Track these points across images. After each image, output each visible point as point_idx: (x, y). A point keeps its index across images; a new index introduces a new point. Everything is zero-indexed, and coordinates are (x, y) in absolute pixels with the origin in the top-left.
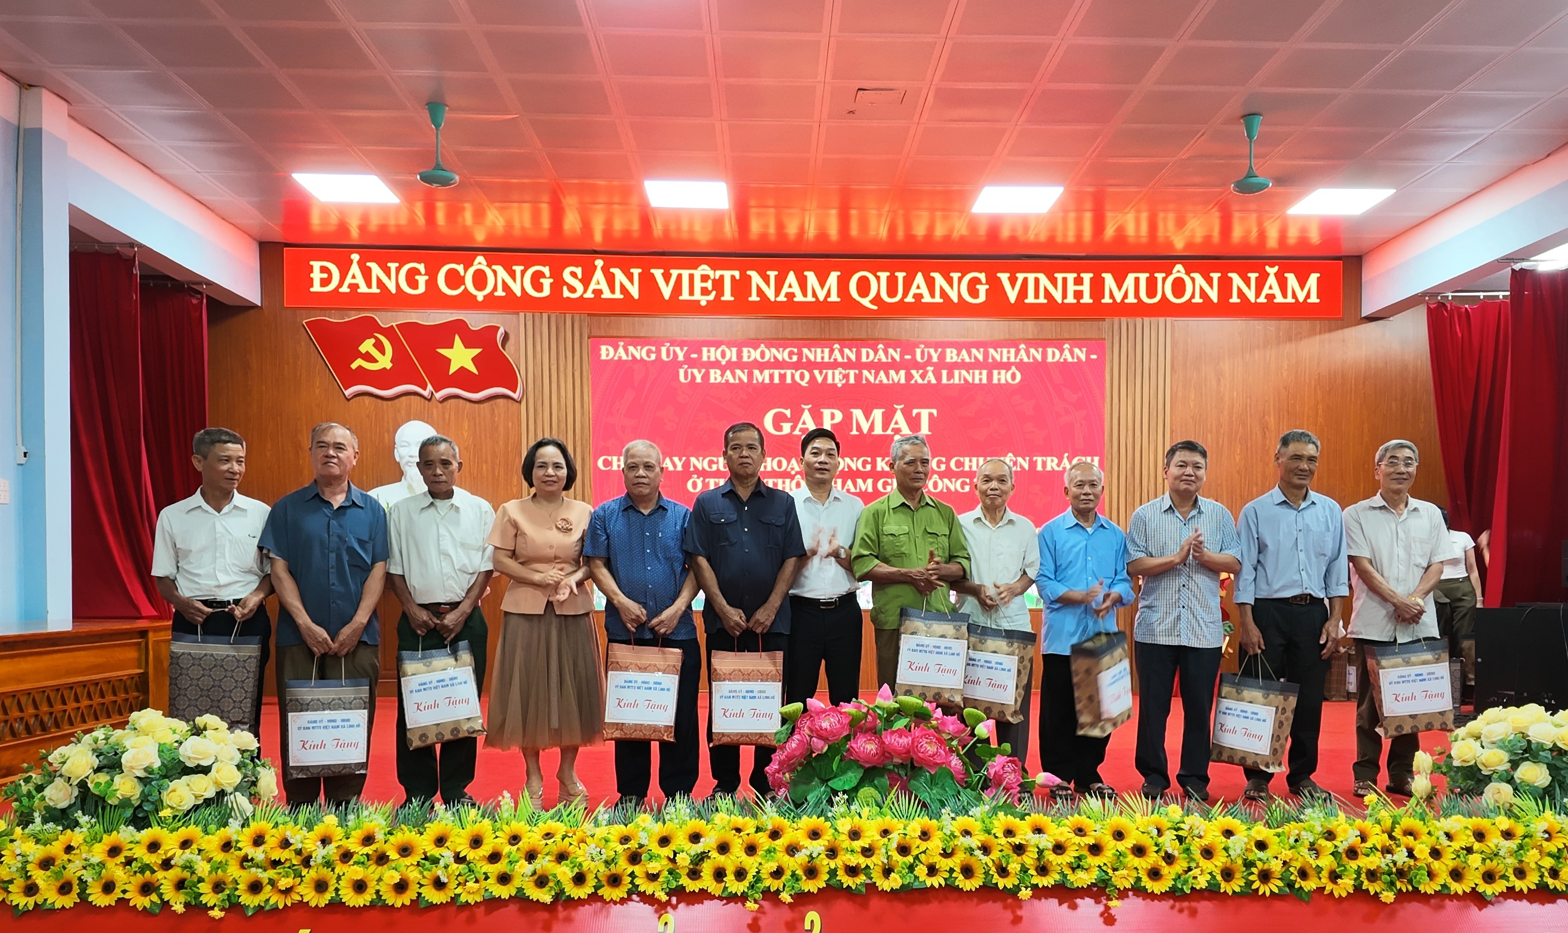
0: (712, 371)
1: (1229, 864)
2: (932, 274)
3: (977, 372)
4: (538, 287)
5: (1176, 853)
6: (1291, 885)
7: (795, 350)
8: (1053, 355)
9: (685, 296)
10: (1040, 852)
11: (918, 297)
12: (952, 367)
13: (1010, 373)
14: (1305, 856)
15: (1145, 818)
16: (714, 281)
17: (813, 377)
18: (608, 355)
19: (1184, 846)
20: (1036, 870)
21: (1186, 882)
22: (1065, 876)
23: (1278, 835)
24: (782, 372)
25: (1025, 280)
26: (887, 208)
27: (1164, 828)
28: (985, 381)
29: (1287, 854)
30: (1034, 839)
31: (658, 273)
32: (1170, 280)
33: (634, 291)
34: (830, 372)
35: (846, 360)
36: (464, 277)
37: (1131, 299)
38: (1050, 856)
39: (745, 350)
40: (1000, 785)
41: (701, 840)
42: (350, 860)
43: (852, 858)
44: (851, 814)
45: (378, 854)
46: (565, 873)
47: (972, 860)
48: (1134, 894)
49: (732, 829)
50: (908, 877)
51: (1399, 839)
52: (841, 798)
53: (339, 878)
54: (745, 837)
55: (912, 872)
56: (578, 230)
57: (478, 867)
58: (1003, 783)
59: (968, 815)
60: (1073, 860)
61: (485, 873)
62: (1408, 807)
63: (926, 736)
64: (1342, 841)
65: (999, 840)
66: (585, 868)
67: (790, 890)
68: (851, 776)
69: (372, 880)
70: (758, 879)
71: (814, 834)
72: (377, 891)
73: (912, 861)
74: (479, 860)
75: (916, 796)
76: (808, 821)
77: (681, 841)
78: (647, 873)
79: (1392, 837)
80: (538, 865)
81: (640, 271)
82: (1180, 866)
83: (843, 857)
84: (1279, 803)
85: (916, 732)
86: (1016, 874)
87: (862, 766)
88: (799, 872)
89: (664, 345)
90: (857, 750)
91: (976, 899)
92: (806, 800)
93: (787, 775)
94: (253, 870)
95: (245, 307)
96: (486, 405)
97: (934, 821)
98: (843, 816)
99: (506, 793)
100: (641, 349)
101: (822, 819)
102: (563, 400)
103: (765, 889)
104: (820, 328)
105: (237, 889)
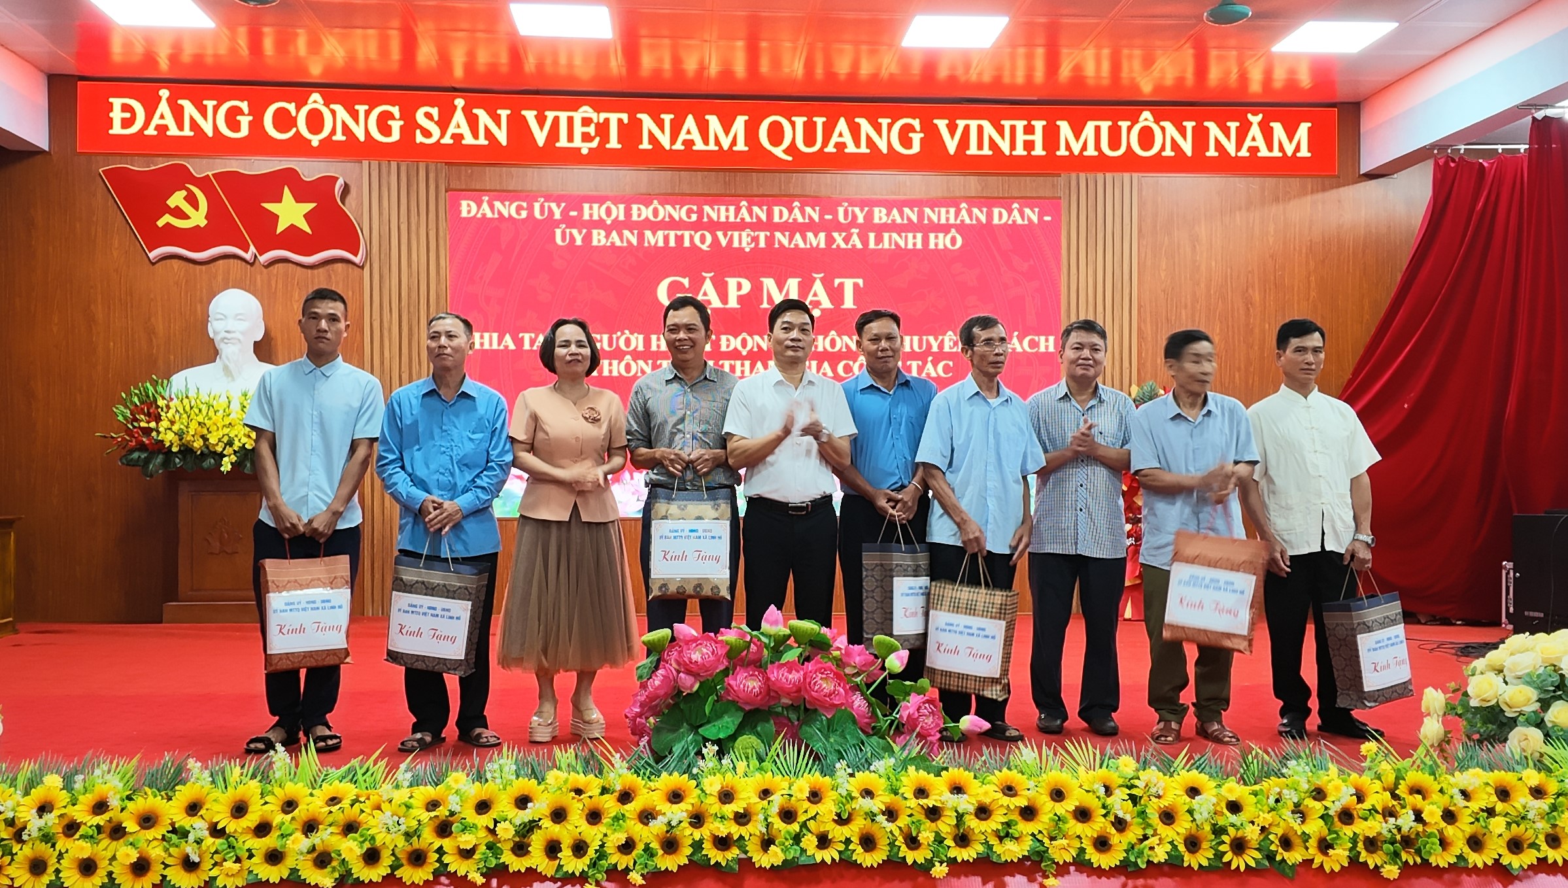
0: (595, 232)
1: (1194, 831)
2: (857, 120)
3: (910, 235)
4: (386, 130)
5: (1128, 818)
6: (1271, 857)
7: (695, 208)
8: (1000, 216)
9: (563, 142)
10: (960, 817)
11: (840, 146)
12: (881, 229)
13: (949, 236)
14: (1288, 821)
15: (1091, 772)
16: (598, 124)
17: (715, 240)
18: (469, 212)
19: (1138, 808)
20: (955, 840)
21: (1141, 853)
22: (990, 847)
23: (1255, 794)
24: (679, 233)
25: (967, 128)
26: (802, 41)
27: (1114, 785)
28: (919, 246)
29: (1266, 818)
30: (952, 801)
31: (530, 115)
32: (1136, 129)
33: (502, 136)
34: (736, 234)
35: (754, 220)
36: (295, 119)
38: (972, 823)
39: (635, 207)
40: (914, 731)
41: (530, 805)
42: (75, 833)
43: (722, 828)
44: (723, 770)
45: (112, 825)
46: (351, 849)
47: (874, 829)
48: (1076, 870)
49: (571, 791)
50: (792, 852)
51: (1404, 799)
52: (710, 750)
53: (60, 856)
54: (587, 801)
55: (798, 844)
56: (434, 64)
57: (241, 842)
58: (918, 729)
59: (870, 772)
60: (1000, 827)
61: (249, 850)
62: (1414, 758)
63: (821, 670)
64: (1333, 802)
65: (908, 803)
66: (378, 843)
67: (643, 869)
68: (727, 723)
69: (104, 858)
70: (601, 854)
71: (676, 797)
72: (110, 874)
73: (798, 830)
74: (241, 833)
75: (807, 746)
76: (668, 780)
77: (504, 806)
78: (459, 846)
79: (1395, 796)
80: (316, 839)
81: (508, 112)
82: (1132, 835)
83: (712, 827)
84: (1257, 754)
85: (810, 666)
86: (929, 845)
87: (742, 709)
88: (655, 845)
89: (537, 201)
90: (736, 688)
91: (878, 879)
92: (670, 752)
93: (651, 720)
95: (29, 153)
96: (321, 270)
97: (827, 779)
98: (713, 772)
100: (510, 206)
101: (686, 776)
102: (415, 265)
103: (611, 868)
104: (725, 183)
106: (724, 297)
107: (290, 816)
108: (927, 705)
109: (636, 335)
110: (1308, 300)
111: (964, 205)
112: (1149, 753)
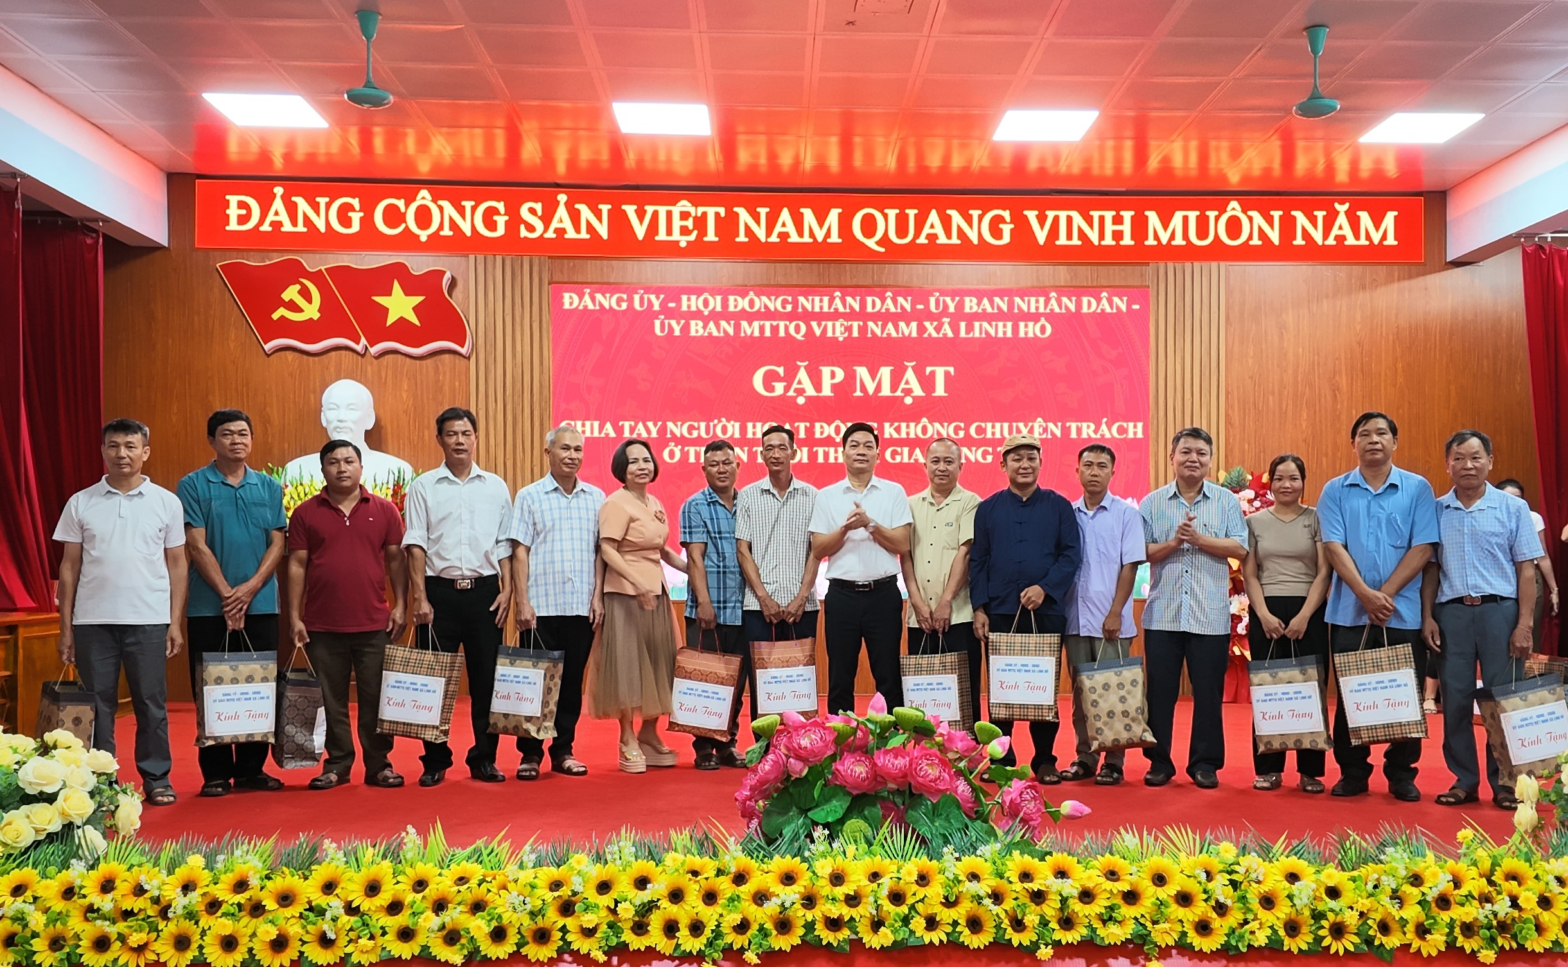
0: (693, 323)
1: (1293, 916)
2: (950, 213)
3: (1000, 324)
4: (491, 225)
5: (1229, 902)
6: (1369, 941)
7: (790, 299)
8: (1089, 305)
9: (662, 236)
10: (1064, 901)
11: (932, 237)
12: (972, 318)
13: (1038, 325)
14: (1386, 906)
15: (1192, 859)
16: (695, 218)
17: (810, 330)
18: (571, 304)
19: (1239, 893)
20: (1059, 922)
21: (1242, 937)
22: (1094, 930)
23: (1354, 880)
24: (775, 323)
25: (1056, 219)
26: (895, 135)
27: (1214, 871)
28: (1009, 335)
29: (1364, 904)
30: (1056, 886)
31: (631, 210)
32: (1224, 218)
33: (603, 231)
34: (830, 324)
35: (848, 310)
36: (405, 214)
37: (1179, 241)
38: (1076, 906)
39: (731, 299)
40: (1017, 816)
41: (649, 886)
42: (217, 911)
43: (833, 909)
44: (833, 853)
45: (252, 903)
46: (479, 928)
47: (981, 911)
48: (1178, 954)
49: (688, 872)
50: (902, 933)
51: (1500, 885)
52: (820, 833)
53: (203, 933)
54: (703, 883)
55: (907, 926)
56: (538, 160)
57: (374, 920)
58: (1021, 814)
59: (976, 856)
60: (1103, 911)
61: (382, 928)
62: (1510, 845)
63: (927, 756)
64: (1431, 888)
65: (1014, 887)
66: (505, 921)
67: (757, 949)
68: (835, 806)
69: (245, 935)
70: (718, 934)
71: (788, 879)
72: (250, 950)
73: (907, 912)
74: (375, 911)
75: (914, 831)
76: (781, 862)
77: (624, 887)
78: (581, 926)
79: (1491, 883)
80: (447, 917)
81: (609, 207)
82: (1234, 918)
83: (824, 908)
84: (1354, 840)
85: (916, 753)
86: (1034, 927)
87: (849, 794)
88: (769, 926)
89: (637, 293)
90: (843, 774)
91: (984, 960)
92: (781, 835)
93: (761, 803)
94: (99, 922)
95: (149, 248)
96: (429, 361)
97: (934, 862)
98: (823, 855)
99: (410, 828)
100: (610, 297)
101: (798, 859)
102: (519, 356)
103: (727, 946)
104: (819, 274)
105: (80, 946)
106: (818, 386)
107: (421, 895)
108: (1029, 790)
109: (732, 422)
110: (1395, 386)
111: (1053, 294)
112: (1248, 839)
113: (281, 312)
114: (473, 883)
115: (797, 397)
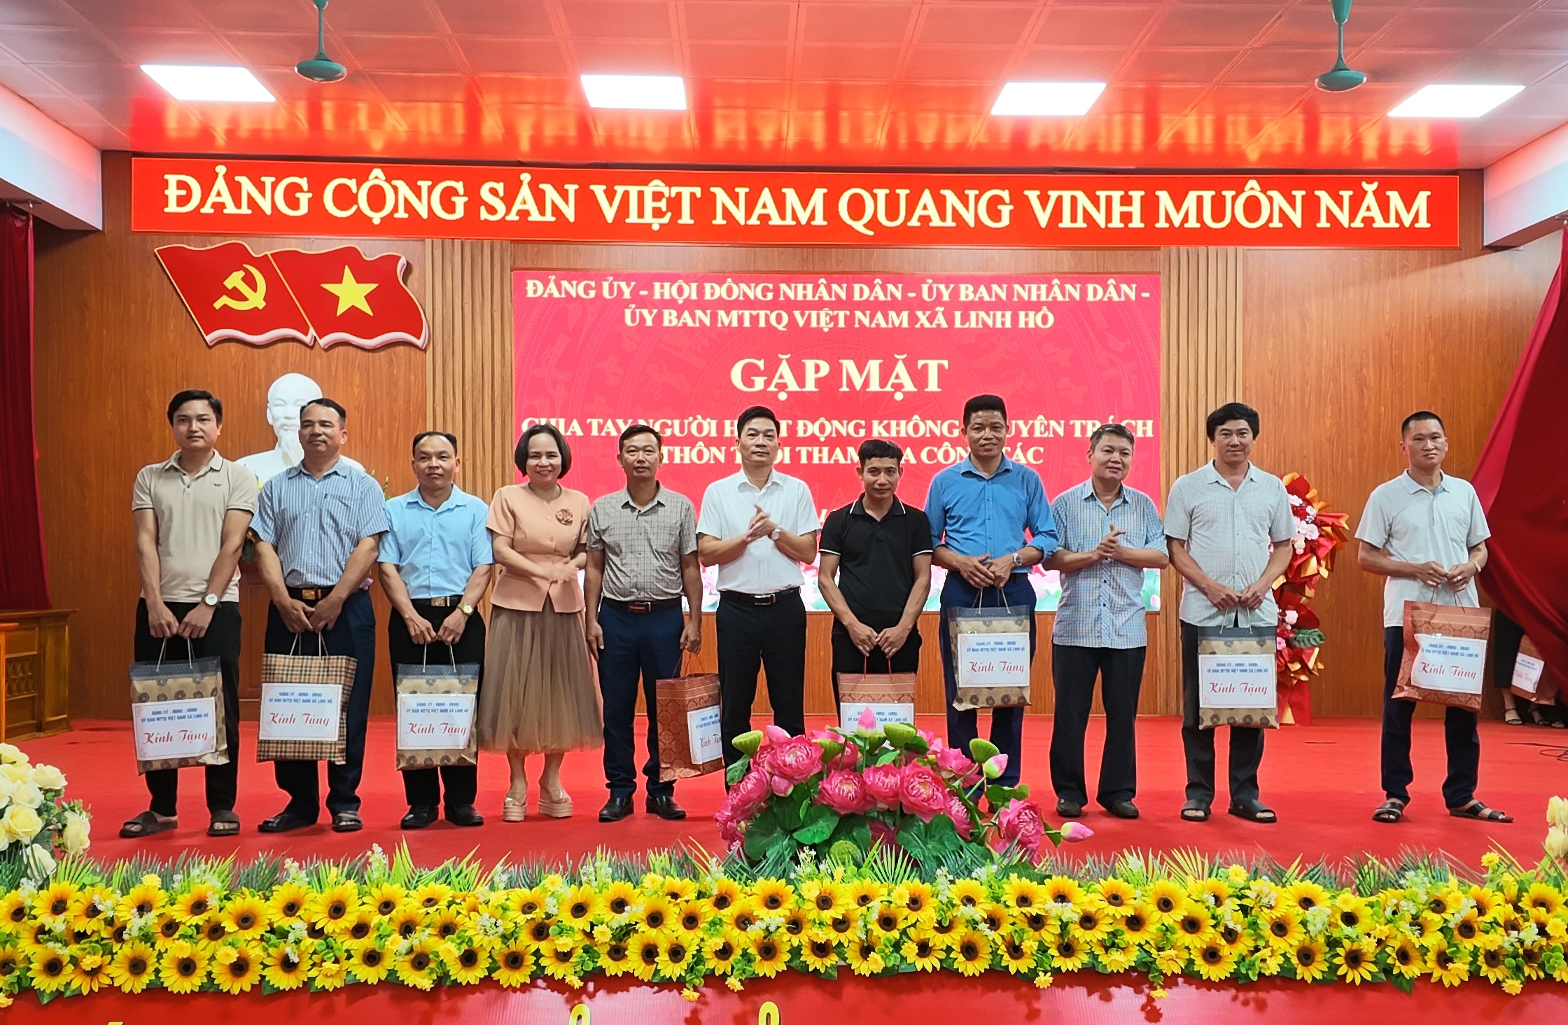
0: (666, 312)
1: (1307, 943)
2: (943, 192)
3: (999, 314)
4: (449, 206)
5: (1239, 929)
6: (1387, 970)
7: (771, 286)
8: (1095, 293)
9: (633, 218)
10: (1064, 926)
11: (925, 219)
12: (967, 307)
13: (1040, 315)
14: (1405, 934)
15: (1200, 882)
16: (669, 199)
17: (792, 320)
18: (535, 292)
19: (1250, 918)
20: (1059, 949)
21: (1252, 965)
22: (1096, 957)
23: (1371, 905)
24: (754, 313)
25: (1060, 199)
26: (884, 110)
27: (1223, 895)
28: (1008, 325)
29: (1382, 930)
30: (1056, 909)
31: (599, 190)
32: (1241, 200)
33: (569, 212)
34: (814, 313)
35: (833, 299)
36: (356, 195)
37: (1193, 223)
38: (1077, 932)
39: (708, 286)
40: (1014, 838)
41: (626, 908)
42: (175, 933)
43: (821, 933)
44: (820, 876)
45: (211, 925)
46: (449, 951)
47: (976, 937)
48: (1185, 982)
49: (667, 895)
50: (892, 959)
51: (1527, 911)
52: (806, 855)
53: (160, 956)
54: (683, 905)
55: (898, 952)
56: (500, 137)
57: (339, 942)
58: (1019, 836)
59: (972, 879)
60: (1106, 937)
61: (347, 951)
62: (1538, 869)
63: (919, 774)
64: (1453, 914)
65: (1011, 911)
66: (476, 945)
67: (741, 974)
68: (822, 827)
69: (203, 959)
71: (773, 902)
72: (209, 974)
73: (898, 938)
74: (339, 934)
75: (905, 853)
76: (766, 884)
77: (600, 909)
78: (556, 950)
79: (1517, 909)
80: (416, 940)
81: (576, 187)
82: (1244, 945)
83: (810, 933)
84: (1373, 864)
85: (907, 770)
86: (1032, 954)
87: (837, 814)
88: (753, 951)
89: (606, 280)
90: (831, 792)
91: (980, 989)
92: (765, 857)
93: (743, 824)
94: (51, 944)
95: (82, 232)
96: (382, 353)
97: (927, 885)
98: (810, 878)
99: (376, 847)
100: (577, 285)
101: (783, 881)
102: (479, 347)
103: (708, 972)
104: (803, 259)
105: (30, 969)
106: (801, 380)
107: (387, 917)
108: (1027, 811)
109: (708, 420)
110: (1427, 381)
111: (1056, 281)
112: (1260, 861)
113: (224, 300)
114: (442, 904)
115: (778, 392)
